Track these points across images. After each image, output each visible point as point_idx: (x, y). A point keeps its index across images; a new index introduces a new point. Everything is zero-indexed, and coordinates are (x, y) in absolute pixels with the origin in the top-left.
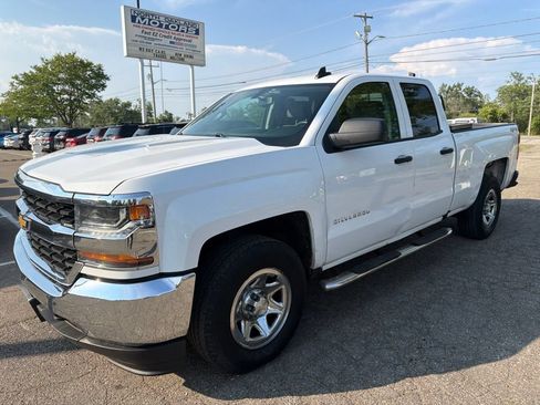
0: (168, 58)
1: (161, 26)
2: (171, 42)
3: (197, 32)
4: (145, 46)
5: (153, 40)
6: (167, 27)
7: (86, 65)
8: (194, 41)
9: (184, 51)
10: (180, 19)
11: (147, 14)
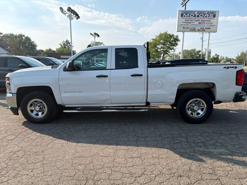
0: (197, 30)
1: (195, 16)
2: (199, 23)
3: (214, 16)
4: (186, 26)
5: (190, 23)
6: (198, 16)
7: (171, 36)
8: (212, 21)
9: (206, 26)
10: (205, 12)
11: (189, 12)
